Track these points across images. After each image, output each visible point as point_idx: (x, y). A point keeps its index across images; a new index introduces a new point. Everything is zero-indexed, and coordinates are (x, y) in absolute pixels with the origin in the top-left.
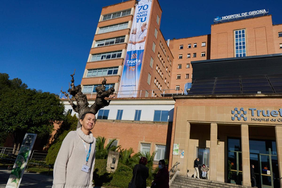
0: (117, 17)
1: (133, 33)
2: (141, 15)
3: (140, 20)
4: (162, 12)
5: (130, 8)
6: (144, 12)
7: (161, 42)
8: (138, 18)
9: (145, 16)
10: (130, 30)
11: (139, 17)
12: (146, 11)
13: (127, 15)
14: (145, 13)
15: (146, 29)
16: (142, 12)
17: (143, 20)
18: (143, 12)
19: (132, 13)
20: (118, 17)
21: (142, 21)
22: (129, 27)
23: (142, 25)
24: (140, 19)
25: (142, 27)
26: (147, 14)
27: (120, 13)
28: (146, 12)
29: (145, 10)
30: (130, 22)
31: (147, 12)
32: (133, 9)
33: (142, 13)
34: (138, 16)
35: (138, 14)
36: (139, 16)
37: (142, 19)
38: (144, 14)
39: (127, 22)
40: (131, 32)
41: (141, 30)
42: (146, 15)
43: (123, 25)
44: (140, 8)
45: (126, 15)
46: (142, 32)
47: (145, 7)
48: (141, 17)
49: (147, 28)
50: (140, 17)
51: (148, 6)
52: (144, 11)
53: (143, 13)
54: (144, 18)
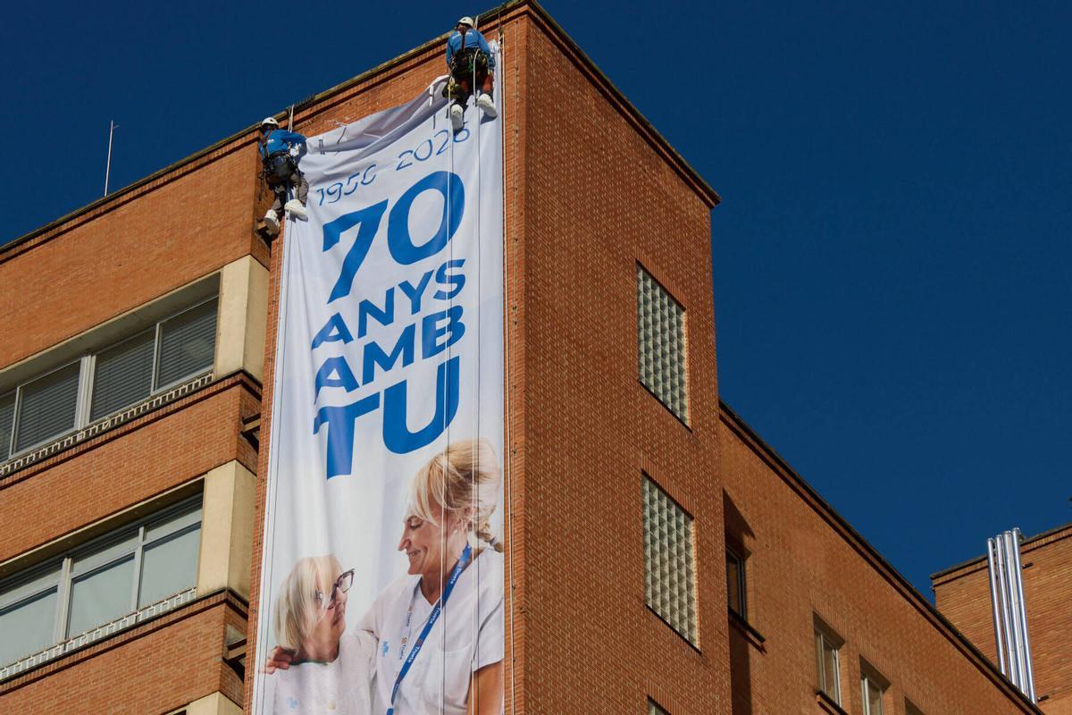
0: (31, 452)
1: (289, 658)
2: (373, 353)
3: (370, 427)
4: (711, 200)
5: (190, 273)
6: (414, 294)
7: (833, 641)
8: (337, 397)
9: (431, 350)
10: (237, 604)
11: (350, 384)
12: (440, 278)
13: (171, 389)
14: (431, 306)
15: (474, 543)
16: (390, 294)
17: (419, 415)
18: (402, 302)
19: (230, 354)
20: (43, 447)
21: (400, 439)
22: (215, 575)
23: (407, 502)
24: (369, 404)
25: (413, 524)
26: (456, 312)
27: (60, 372)
28: (447, 288)
29: (431, 263)
30: (222, 485)
31: (460, 280)
32: (237, 278)
33: (386, 318)
34: (334, 375)
35: (323, 336)
36: (358, 373)
37: (397, 395)
38: (417, 320)
39: (189, 497)
40: (267, 636)
41: (403, 578)
42: (457, 330)
43: (134, 545)
44: (348, 239)
45: (157, 394)
46: (424, 607)
47: (425, 217)
48: (384, 380)
49: (496, 528)
50: (368, 377)
51: (453, 189)
52: (414, 273)
53: (404, 315)
54: (420, 378)
